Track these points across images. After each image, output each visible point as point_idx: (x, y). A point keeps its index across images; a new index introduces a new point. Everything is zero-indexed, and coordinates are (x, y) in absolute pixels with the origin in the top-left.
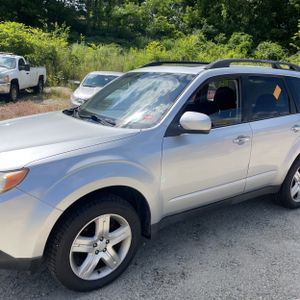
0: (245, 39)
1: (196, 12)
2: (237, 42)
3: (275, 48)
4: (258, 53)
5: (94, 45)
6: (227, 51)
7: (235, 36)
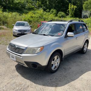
0: (55, 11)
1: (40, 2)
2: (53, 12)
3: (63, 13)
4: (58, 15)
5: (11, 13)
6: (50, 14)
7: (52, 10)
